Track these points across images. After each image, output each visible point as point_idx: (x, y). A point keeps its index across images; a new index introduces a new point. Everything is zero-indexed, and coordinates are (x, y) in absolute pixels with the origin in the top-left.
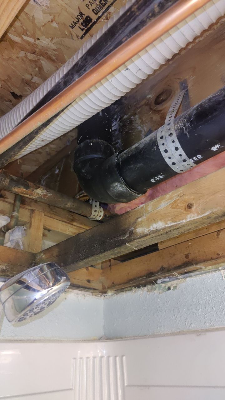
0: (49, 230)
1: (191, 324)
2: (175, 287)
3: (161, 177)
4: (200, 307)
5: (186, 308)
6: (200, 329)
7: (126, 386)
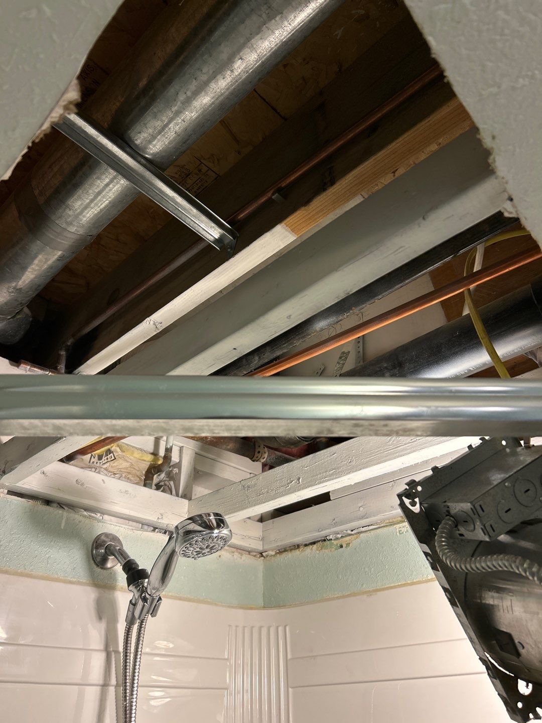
1: (362, 585)
2: (348, 544)
4: (373, 566)
5: (358, 568)
6: (371, 589)
7: (290, 660)
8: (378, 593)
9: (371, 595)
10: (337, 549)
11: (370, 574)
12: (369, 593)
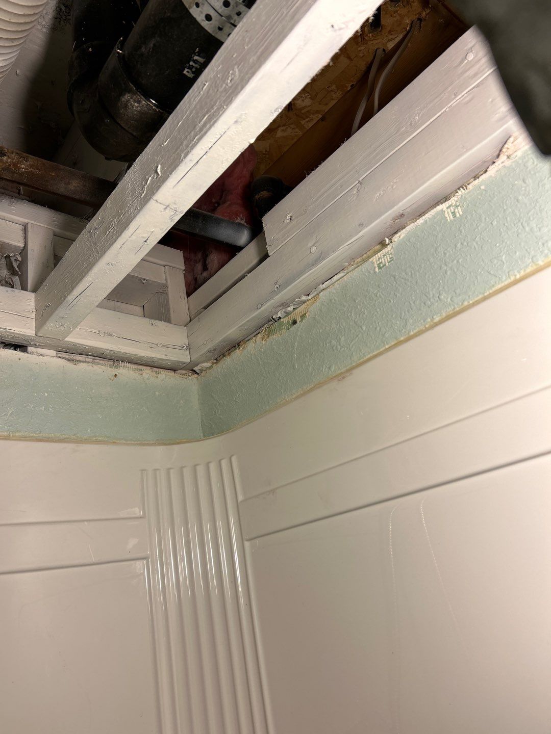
1: (330, 368)
2: (303, 315)
4: (343, 333)
5: (321, 345)
6: (343, 370)
7: (241, 502)
8: (355, 372)
9: (344, 378)
10: (289, 329)
11: (339, 347)
12: (341, 377)
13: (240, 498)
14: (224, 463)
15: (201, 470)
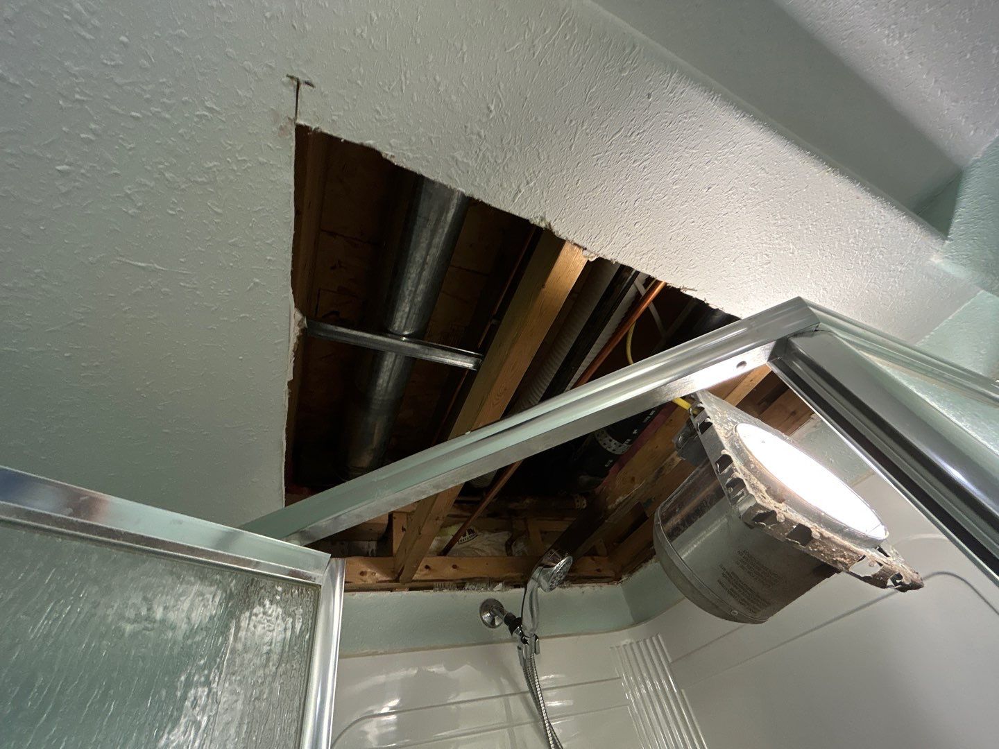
0: (546, 533)
3: (611, 461)
7: (671, 664)
13: (670, 661)
14: (654, 638)
15: (641, 644)
